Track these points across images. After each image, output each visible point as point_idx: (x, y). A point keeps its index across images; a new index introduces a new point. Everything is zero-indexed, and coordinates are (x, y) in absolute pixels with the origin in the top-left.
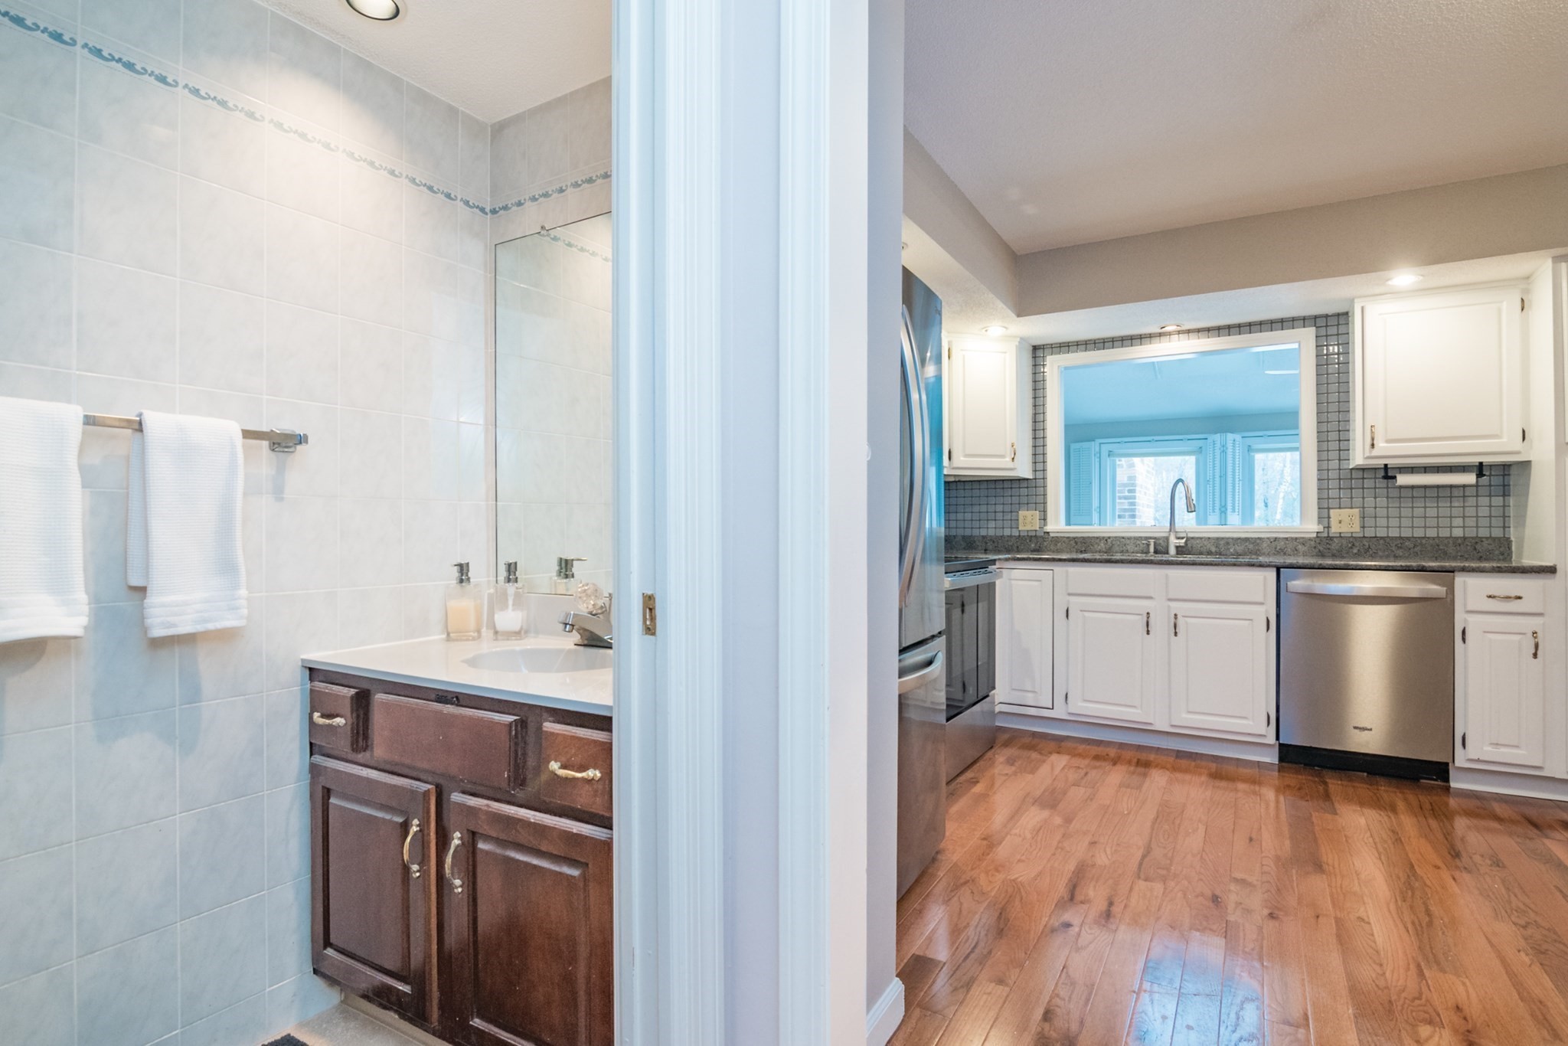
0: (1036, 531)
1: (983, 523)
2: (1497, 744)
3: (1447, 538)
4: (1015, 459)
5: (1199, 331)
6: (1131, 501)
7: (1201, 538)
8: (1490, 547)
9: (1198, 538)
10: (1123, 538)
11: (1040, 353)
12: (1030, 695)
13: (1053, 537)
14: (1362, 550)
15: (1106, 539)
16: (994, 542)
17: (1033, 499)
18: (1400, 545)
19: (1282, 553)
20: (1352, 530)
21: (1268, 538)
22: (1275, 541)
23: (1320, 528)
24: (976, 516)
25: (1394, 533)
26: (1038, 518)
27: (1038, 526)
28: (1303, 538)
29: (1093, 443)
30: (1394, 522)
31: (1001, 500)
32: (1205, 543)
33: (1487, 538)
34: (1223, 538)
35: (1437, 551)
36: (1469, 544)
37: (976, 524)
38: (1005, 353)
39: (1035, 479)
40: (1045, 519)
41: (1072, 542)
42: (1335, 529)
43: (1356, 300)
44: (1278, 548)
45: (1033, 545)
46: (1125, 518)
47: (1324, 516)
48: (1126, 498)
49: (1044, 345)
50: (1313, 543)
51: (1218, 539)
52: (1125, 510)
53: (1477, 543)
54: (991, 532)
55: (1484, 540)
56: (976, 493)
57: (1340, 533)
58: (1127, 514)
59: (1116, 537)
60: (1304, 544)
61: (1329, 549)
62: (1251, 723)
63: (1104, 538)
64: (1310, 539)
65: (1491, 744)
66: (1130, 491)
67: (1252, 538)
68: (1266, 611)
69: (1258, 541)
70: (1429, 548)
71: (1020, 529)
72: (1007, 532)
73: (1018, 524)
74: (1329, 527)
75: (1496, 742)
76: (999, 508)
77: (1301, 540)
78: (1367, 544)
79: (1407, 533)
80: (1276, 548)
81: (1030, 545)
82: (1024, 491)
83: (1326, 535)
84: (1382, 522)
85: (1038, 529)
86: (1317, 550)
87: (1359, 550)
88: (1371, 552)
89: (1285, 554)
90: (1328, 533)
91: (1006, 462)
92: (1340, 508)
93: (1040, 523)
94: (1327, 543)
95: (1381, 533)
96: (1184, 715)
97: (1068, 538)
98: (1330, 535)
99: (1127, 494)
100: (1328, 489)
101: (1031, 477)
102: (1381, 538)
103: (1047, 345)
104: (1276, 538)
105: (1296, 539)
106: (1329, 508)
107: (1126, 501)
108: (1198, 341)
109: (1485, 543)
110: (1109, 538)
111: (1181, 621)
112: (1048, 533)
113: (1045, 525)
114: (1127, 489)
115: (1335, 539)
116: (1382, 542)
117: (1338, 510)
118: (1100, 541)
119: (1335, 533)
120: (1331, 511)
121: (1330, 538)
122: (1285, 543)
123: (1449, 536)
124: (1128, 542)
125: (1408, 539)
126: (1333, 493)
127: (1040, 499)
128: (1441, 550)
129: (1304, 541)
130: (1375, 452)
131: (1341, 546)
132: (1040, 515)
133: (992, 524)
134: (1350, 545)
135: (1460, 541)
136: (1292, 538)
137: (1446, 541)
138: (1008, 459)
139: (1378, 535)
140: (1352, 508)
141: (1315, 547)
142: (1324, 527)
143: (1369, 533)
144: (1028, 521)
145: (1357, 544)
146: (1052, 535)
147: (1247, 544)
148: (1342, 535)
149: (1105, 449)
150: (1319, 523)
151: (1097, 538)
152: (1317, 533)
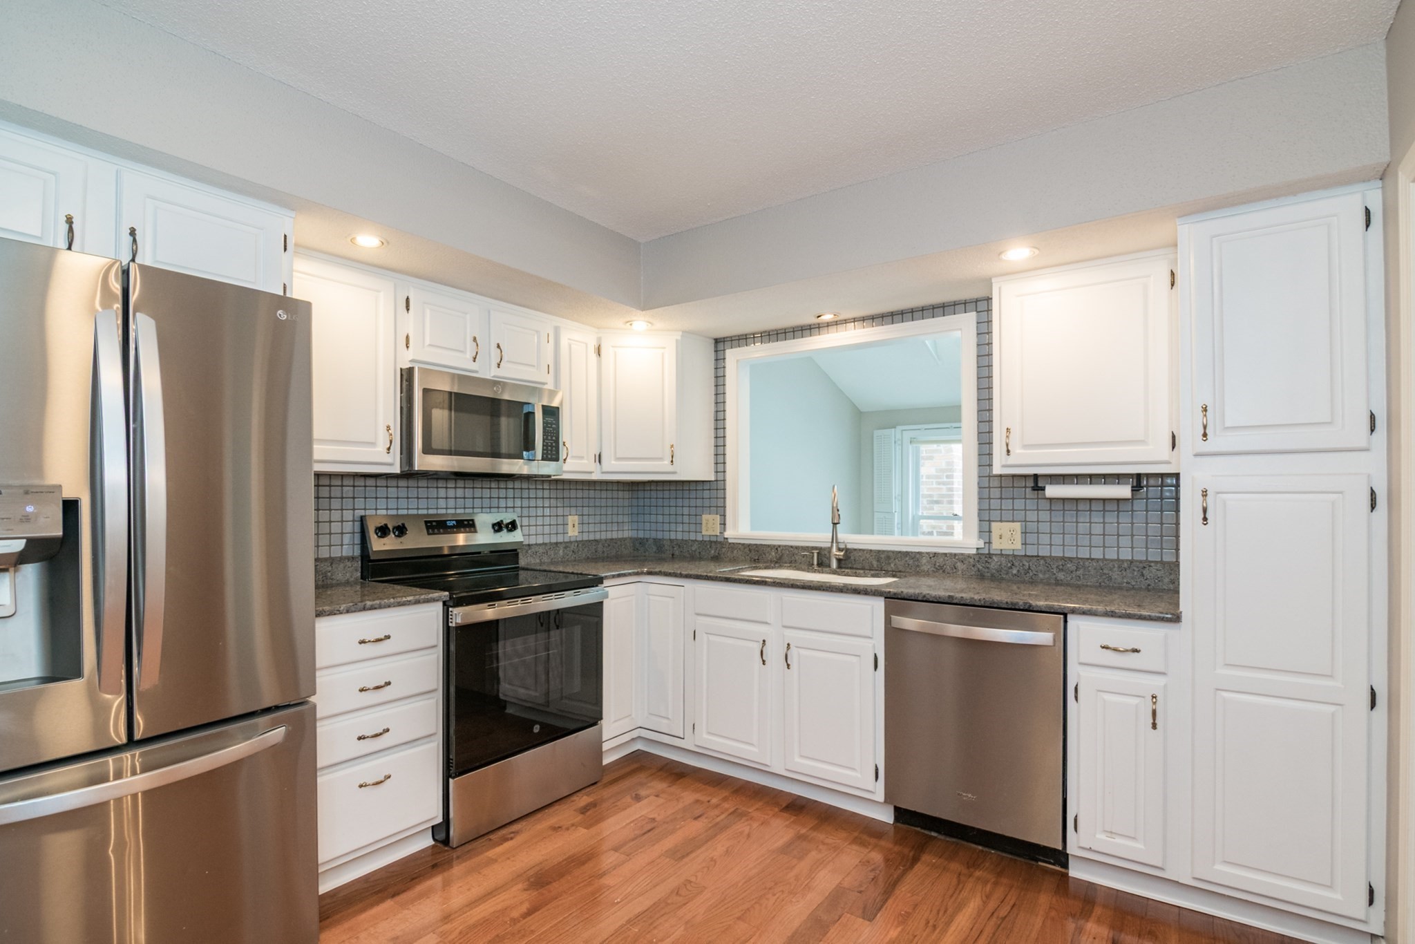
0: (717, 536)
1: (673, 527)
2: (1111, 832)
3: (1112, 560)
4: (674, 462)
5: (863, 319)
6: (949, 486)
7: (863, 550)
8: (1160, 574)
9: (860, 550)
10: (792, 547)
11: (721, 346)
12: (665, 721)
13: (730, 543)
14: (1022, 572)
15: (777, 548)
16: (679, 546)
17: (714, 503)
18: (1061, 567)
19: (941, 571)
20: (1013, 547)
21: (927, 553)
22: (934, 557)
23: (981, 544)
24: (667, 519)
25: (1057, 552)
26: (719, 523)
27: (719, 531)
28: (962, 554)
29: (893, 430)
30: (1057, 539)
31: (686, 502)
32: (868, 556)
33: (1156, 562)
34: (884, 551)
35: (1101, 576)
36: (1135, 568)
37: (666, 527)
38: (664, 348)
39: (717, 481)
40: (725, 524)
41: (747, 550)
42: (997, 545)
43: (993, 280)
44: (938, 564)
45: (713, 552)
46: (943, 503)
47: (985, 532)
48: (944, 484)
49: (724, 338)
50: (971, 560)
51: (879, 551)
52: (943, 496)
53: (1145, 567)
54: (679, 537)
55: (1152, 564)
56: (667, 494)
57: (1001, 550)
58: (945, 499)
59: (785, 546)
60: (962, 562)
61: (988, 568)
62: (859, 776)
63: (774, 546)
64: (969, 556)
65: (1105, 831)
66: (948, 477)
67: (912, 553)
68: (874, 646)
69: (918, 556)
70: (1093, 572)
71: (703, 533)
72: (692, 537)
73: (701, 528)
74: (990, 543)
75: (1109, 830)
76: (686, 511)
77: (961, 557)
78: (1027, 564)
79: (1070, 553)
80: (935, 565)
81: (710, 552)
82: (706, 494)
83: (987, 552)
84: (1045, 539)
85: (718, 534)
86: (976, 569)
87: (1018, 571)
88: (1031, 574)
89: (944, 571)
90: (989, 550)
91: (665, 465)
92: (1001, 521)
93: (720, 527)
94: (986, 562)
95: (1044, 552)
96: (797, 759)
97: (743, 544)
98: (991, 552)
99: (945, 480)
100: (990, 498)
101: (713, 479)
102: (1043, 557)
103: (727, 337)
104: (935, 553)
105: (955, 555)
106: (990, 521)
107: (944, 487)
108: (863, 330)
109: (1154, 567)
110: (779, 546)
111: (794, 653)
112: (727, 539)
113: (725, 530)
114: (945, 474)
115: (994, 557)
116: (1042, 562)
117: (999, 524)
118: (771, 549)
119: (996, 549)
120: (993, 524)
121: (990, 555)
122: (944, 560)
123: (1116, 558)
124: (796, 551)
125: (1070, 559)
126: (995, 504)
127: (720, 503)
128: (1106, 574)
129: (963, 558)
130: (1011, 460)
131: (1000, 565)
132: (720, 519)
133: (680, 528)
134: (1009, 565)
135: (1126, 565)
136: (951, 554)
137: (1111, 565)
138: (667, 462)
139: (1040, 554)
140: (1013, 521)
141: (974, 566)
142: (985, 543)
143: (1032, 551)
144: (709, 526)
145: (1016, 564)
146: (730, 541)
147: (907, 559)
148: (1003, 553)
149: (907, 436)
150: (980, 537)
151: (769, 546)
152: (977, 549)
